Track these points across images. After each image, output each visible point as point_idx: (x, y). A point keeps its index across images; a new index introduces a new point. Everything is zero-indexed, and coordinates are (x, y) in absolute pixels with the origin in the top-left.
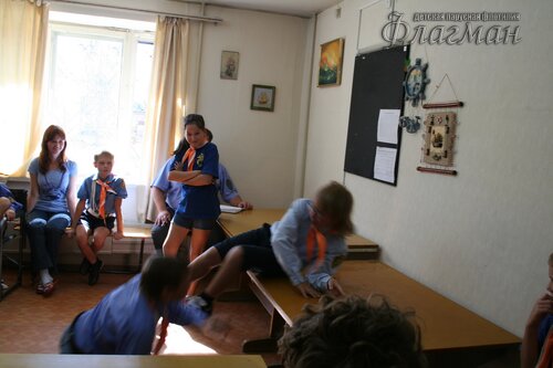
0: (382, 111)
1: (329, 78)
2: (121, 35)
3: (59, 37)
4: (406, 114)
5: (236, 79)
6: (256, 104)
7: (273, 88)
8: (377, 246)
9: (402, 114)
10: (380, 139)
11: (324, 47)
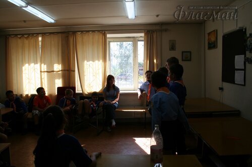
0: (236, 56)
1: (212, 46)
2: (132, 39)
3: (111, 43)
4: (247, 56)
5: (175, 50)
6: (184, 59)
7: (190, 52)
8: (239, 111)
9: (245, 56)
10: (236, 67)
11: (209, 34)
